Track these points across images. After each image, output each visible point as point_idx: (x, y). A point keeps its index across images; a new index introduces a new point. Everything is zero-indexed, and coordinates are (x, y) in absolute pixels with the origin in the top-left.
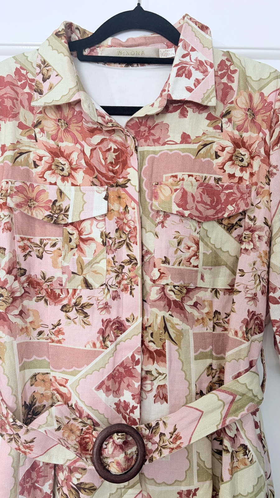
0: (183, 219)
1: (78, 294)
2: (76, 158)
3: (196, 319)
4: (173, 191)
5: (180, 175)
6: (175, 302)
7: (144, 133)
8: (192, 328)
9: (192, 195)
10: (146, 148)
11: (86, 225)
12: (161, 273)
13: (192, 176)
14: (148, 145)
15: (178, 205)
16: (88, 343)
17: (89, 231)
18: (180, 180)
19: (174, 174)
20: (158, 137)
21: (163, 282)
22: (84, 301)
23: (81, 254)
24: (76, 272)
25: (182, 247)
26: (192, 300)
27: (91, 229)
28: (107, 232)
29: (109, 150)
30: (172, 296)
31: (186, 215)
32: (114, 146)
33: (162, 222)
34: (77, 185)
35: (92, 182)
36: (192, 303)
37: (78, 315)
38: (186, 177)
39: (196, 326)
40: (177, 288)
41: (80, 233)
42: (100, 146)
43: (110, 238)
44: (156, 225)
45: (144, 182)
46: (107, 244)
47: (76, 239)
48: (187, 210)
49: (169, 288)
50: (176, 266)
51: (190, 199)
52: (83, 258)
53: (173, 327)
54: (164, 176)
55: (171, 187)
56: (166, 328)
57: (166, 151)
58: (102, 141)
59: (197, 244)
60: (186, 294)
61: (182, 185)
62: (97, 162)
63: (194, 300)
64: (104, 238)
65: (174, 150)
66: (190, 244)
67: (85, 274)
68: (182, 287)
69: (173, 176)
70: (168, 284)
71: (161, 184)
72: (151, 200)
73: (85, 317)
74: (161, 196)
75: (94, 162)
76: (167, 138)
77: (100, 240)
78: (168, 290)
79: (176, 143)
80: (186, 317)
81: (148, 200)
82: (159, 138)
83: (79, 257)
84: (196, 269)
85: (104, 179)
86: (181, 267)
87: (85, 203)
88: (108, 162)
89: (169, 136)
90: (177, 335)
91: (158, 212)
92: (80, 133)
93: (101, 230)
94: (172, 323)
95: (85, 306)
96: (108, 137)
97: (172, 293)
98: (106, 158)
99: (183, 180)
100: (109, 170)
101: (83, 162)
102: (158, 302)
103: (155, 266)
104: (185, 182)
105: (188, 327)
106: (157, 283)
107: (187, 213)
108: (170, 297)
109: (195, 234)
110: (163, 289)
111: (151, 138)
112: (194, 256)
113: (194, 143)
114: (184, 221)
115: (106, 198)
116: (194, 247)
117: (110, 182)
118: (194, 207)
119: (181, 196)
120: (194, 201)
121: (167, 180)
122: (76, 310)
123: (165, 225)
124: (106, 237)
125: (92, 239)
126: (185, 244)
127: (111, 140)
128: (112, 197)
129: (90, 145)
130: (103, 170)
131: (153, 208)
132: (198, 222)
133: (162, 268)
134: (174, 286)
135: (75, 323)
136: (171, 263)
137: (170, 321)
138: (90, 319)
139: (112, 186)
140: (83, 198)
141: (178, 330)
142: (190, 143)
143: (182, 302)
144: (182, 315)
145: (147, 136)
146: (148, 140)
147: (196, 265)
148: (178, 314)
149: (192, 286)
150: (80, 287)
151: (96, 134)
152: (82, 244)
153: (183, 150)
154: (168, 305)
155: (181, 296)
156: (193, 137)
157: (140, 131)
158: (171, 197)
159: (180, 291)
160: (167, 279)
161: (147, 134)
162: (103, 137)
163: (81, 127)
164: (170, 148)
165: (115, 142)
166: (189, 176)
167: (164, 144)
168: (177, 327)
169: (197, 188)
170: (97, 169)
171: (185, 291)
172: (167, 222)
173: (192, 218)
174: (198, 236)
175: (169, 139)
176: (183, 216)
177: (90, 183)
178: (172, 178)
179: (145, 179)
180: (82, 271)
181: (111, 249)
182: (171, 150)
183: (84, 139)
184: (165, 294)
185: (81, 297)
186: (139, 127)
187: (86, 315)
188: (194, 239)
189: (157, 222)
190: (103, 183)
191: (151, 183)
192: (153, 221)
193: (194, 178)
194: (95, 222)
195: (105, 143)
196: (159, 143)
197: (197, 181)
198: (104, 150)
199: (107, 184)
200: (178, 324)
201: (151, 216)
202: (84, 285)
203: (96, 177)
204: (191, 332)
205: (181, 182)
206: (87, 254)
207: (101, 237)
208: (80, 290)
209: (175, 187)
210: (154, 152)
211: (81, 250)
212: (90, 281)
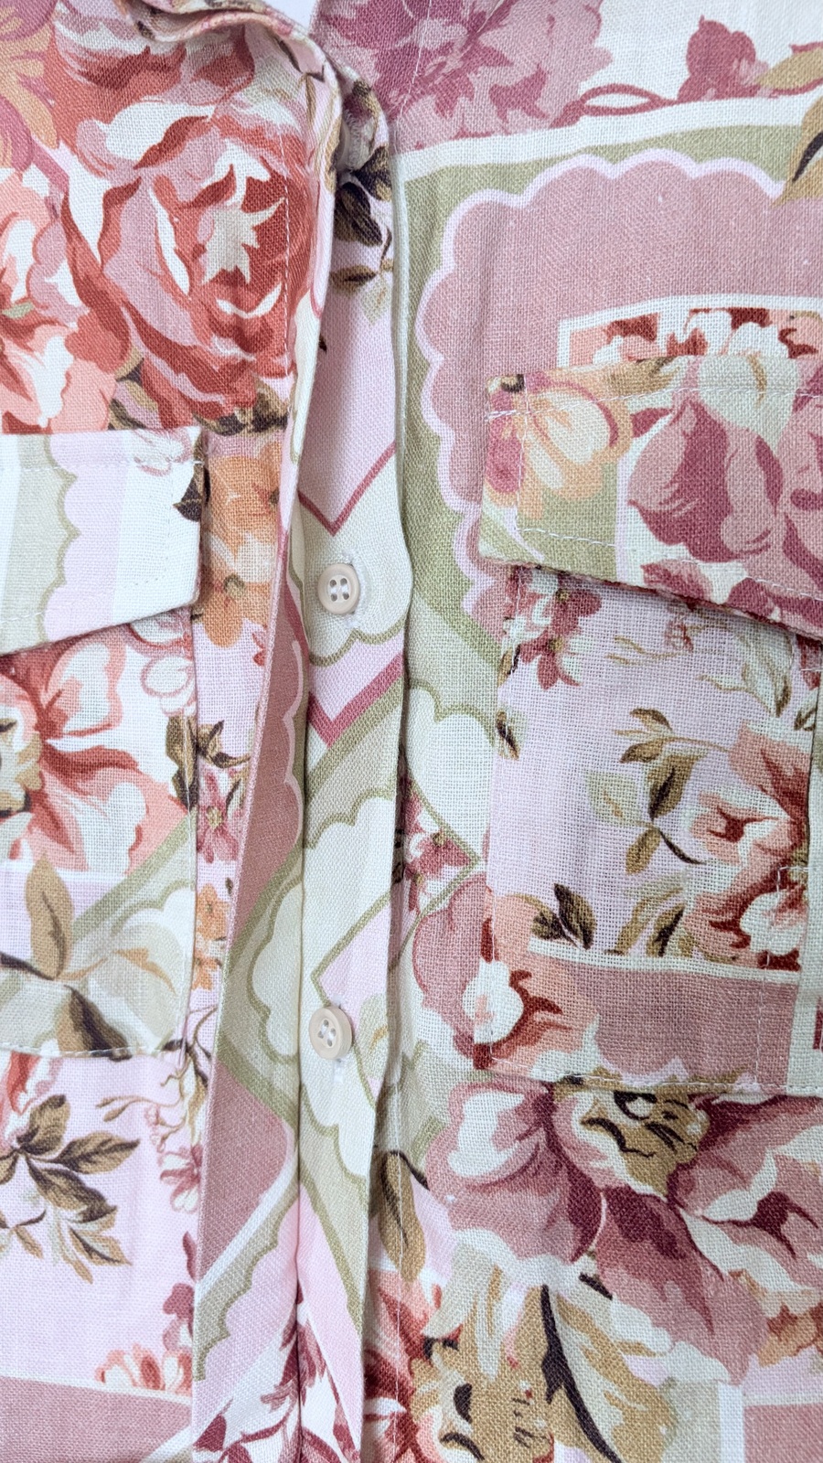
0: (691, 620)
1: (42, 1087)
2: (24, 261)
3: (772, 1312)
4: (626, 426)
5: (673, 317)
6: (624, 1200)
7: (440, 59)
8: (738, 1374)
9: (762, 450)
10: (450, 154)
11: (80, 668)
12: (533, 1004)
13: (760, 317)
14: (462, 134)
15: (662, 527)
16: (116, 1358)
17: (104, 710)
18: (674, 350)
19: (631, 312)
20: (529, 72)
21: (546, 1064)
22: (80, 1124)
23: (53, 847)
24: (24, 954)
25: (683, 822)
26: (744, 1181)
27: (112, 695)
28: (208, 720)
29: (218, 192)
30: (603, 1157)
31: (719, 595)
32: (246, 165)
33: (547, 647)
34: (35, 430)
35: (115, 405)
36: (743, 1204)
37: (45, 1204)
38: (715, 327)
39: (767, 1361)
40: (639, 1107)
41: (48, 724)
42: (163, 169)
43: (221, 760)
44: (507, 667)
45: (432, 374)
46: (205, 798)
47: (23, 756)
48: (718, 553)
49: (584, 1103)
50: (638, 959)
51: (743, 481)
52: (68, 876)
53: (609, 1363)
54: (566, 329)
55: (609, 401)
56: (556, 1369)
57: (583, 161)
58: (177, 135)
59: (794, 798)
60: (707, 1142)
61: (691, 380)
62: (141, 277)
63: (765, 1181)
64: (186, 753)
65: (638, 147)
66: (741, 798)
67: (82, 975)
68: (674, 1102)
69: (625, 328)
70: (575, 1082)
71: (542, 383)
72: (473, 494)
73: (90, 1217)
74: (542, 469)
75: (126, 276)
76: (588, 72)
77: (161, 769)
78: (577, 1116)
79: (655, 102)
80: (696, 1300)
81: (453, 500)
82: (538, 79)
83: (42, 865)
84: (780, 976)
85: (183, 383)
86: (674, 962)
87: (73, 534)
88: (212, 267)
89: (605, 59)
90: (630, 1416)
91: (518, 575)
92: (44, 97)
93: (174, 705)
94: (597, 1336)
95: (87, 1158)
96: (208, 111)
97: (603, 1142)
98: (199, 250)
99: (695, 345)
100: (217, 326)
101: (63, 281)
102: (503, 1199)
103: (487, 950)
104: (707, 364)
105: (713, 1368)
106: (502, 1065)
107: (720, 580)
108: (592, 1167)
109: (779, 730)
110: (544, 1106)
111: (483, 79)
112: (768, 886)
113: (778, 92)
114: (700, 640)
115: (197, 504)
116: (770, 826)
117: (219, 398)
118: (777, 537)
119: (677, 457)
120: (773, 490)
121: (582, 357)
122: (35, 1174)
123: (566, 662)
124: (199, 750)
125: (121, 762)
126: (705, 799)
127: (229, 127)
128: (228, 494)
129: (97, 166)
130: (180, 328)
131: (484, 548)
132: (804, 641)
133: (537, 970)
134: (623, 1098)
135: (32, 1247)
136: (605, 934)
137: (585, 1323)
138: (118, 1230)
139: (231, 427)
140: (60, 504)
141: (638, 1388)
142: (752, 91)
143: (673, 1203)
144: (675, 1292)
145: (455, 73)
146: (462, 100)
147: (780, 948)
148: (645, 1286)
149: (748, 1090)
150: (50, 1050)
151: (135, 98)
152: (56, 790)
153: (702, 143)
154: (574, 1218)
155: (665, 1160)
156: (770, 51)
157: (411, 50)
158: (609, 473)
159: (666, 1134)
160: (572, 1046)
161: (453, 63)
162: (181, 111)
163: (51, 58)
164: (610, 139)
165: (255, 137)
166: (740, 317)
167: (572, 113)
168: (637, 1365)
169: (799, 403)
170: (139, 321)
171: (696, 1125)
172: (575, 642)
173: (759, 619)
174: (802, 740)
175: (601, 78)
176: (692, 601)
177: (104, 414)
178: (618, 340)
179: (436, 359)
180: (63, 956)
181: (221, 830)
182: (615, 153)
183: (66, 134)
184: (554, 1144)
185: (59, 1101)
186: (408, 27)
187: (96, 1209)
188: (772, 767)
189: (508, 646)
190: (179, 410)
191: (474, 386)
192: (481, 638)
193: (772, 332)
194: (134, 658)
195: (193, 148)
196: (533, 112)
197: (796, 351)
198: (186, 194)
199: (203, 412)
200: (638, 1348)
201: (468, 604)
202: (76, 1038)
203: (137, 375)
204: (731, 1404)
205: (683, 361)
206: (89, 848)
207: (171, 752)
208: (55, 1064)
209: (637, 404)
210: (505, 176)
211: (55, 827)
212: (112, 1010)
